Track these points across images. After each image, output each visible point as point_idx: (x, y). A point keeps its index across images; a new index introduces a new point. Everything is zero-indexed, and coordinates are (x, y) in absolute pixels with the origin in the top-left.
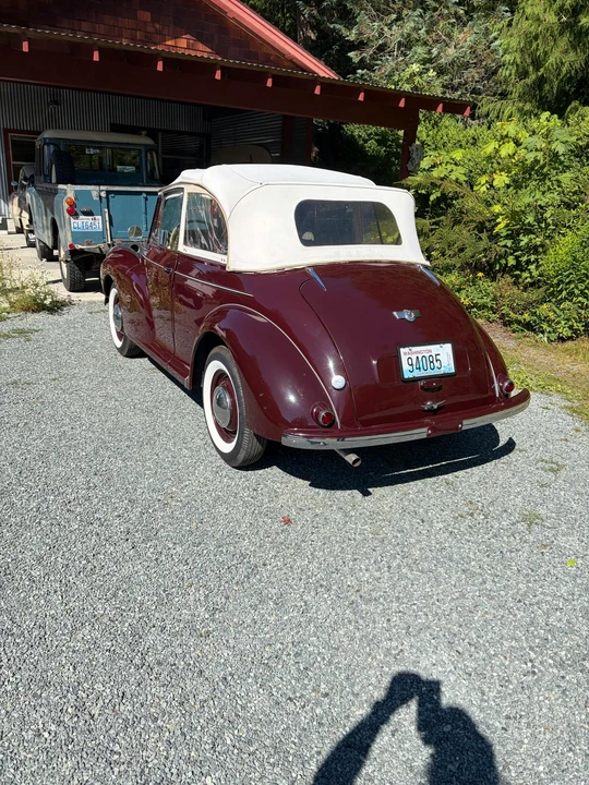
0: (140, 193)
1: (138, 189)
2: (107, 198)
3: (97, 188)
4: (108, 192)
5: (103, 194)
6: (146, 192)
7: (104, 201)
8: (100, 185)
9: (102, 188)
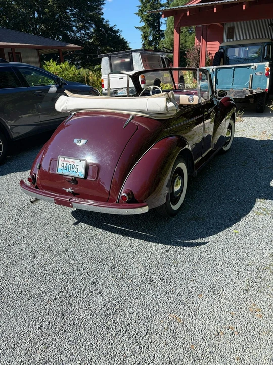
0: (231, 68)
1: (230, 66)
2: (216, 71)
3: (212, 67)
4: (217, 69)
5: (214, 70)
6: (234, 67)
7: (215, 73)
8: (213, 66)
9: (215, 67)
